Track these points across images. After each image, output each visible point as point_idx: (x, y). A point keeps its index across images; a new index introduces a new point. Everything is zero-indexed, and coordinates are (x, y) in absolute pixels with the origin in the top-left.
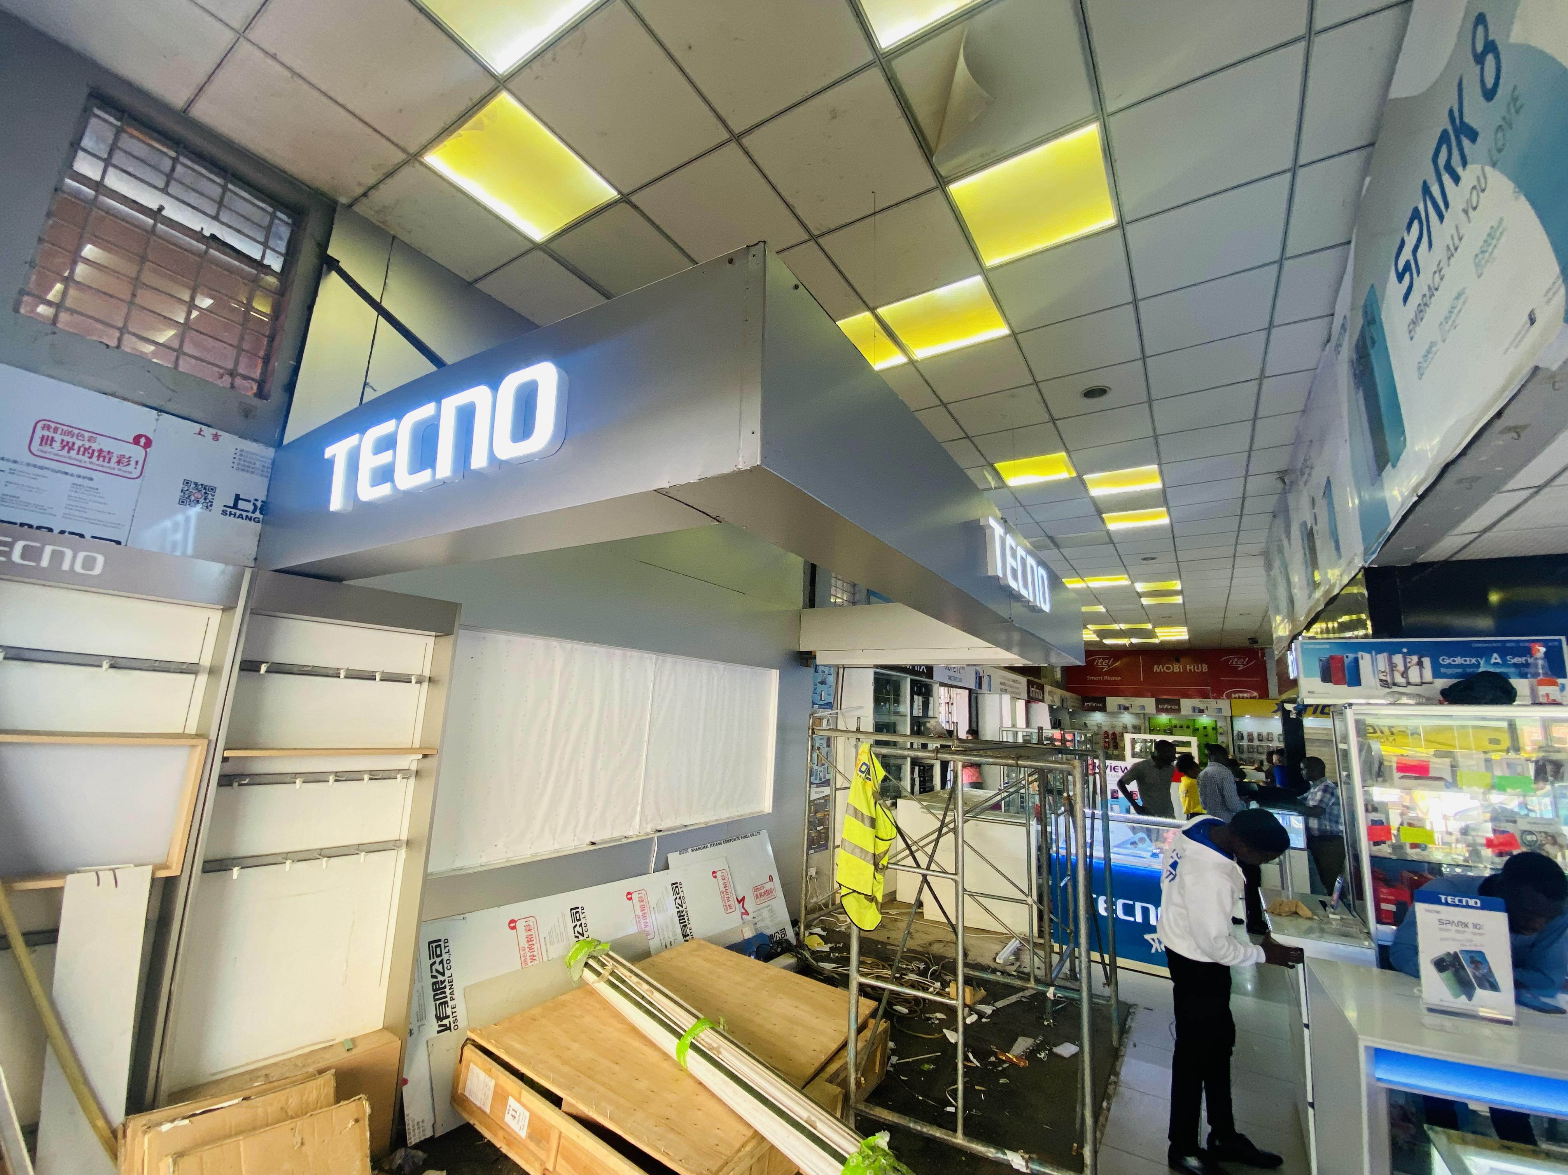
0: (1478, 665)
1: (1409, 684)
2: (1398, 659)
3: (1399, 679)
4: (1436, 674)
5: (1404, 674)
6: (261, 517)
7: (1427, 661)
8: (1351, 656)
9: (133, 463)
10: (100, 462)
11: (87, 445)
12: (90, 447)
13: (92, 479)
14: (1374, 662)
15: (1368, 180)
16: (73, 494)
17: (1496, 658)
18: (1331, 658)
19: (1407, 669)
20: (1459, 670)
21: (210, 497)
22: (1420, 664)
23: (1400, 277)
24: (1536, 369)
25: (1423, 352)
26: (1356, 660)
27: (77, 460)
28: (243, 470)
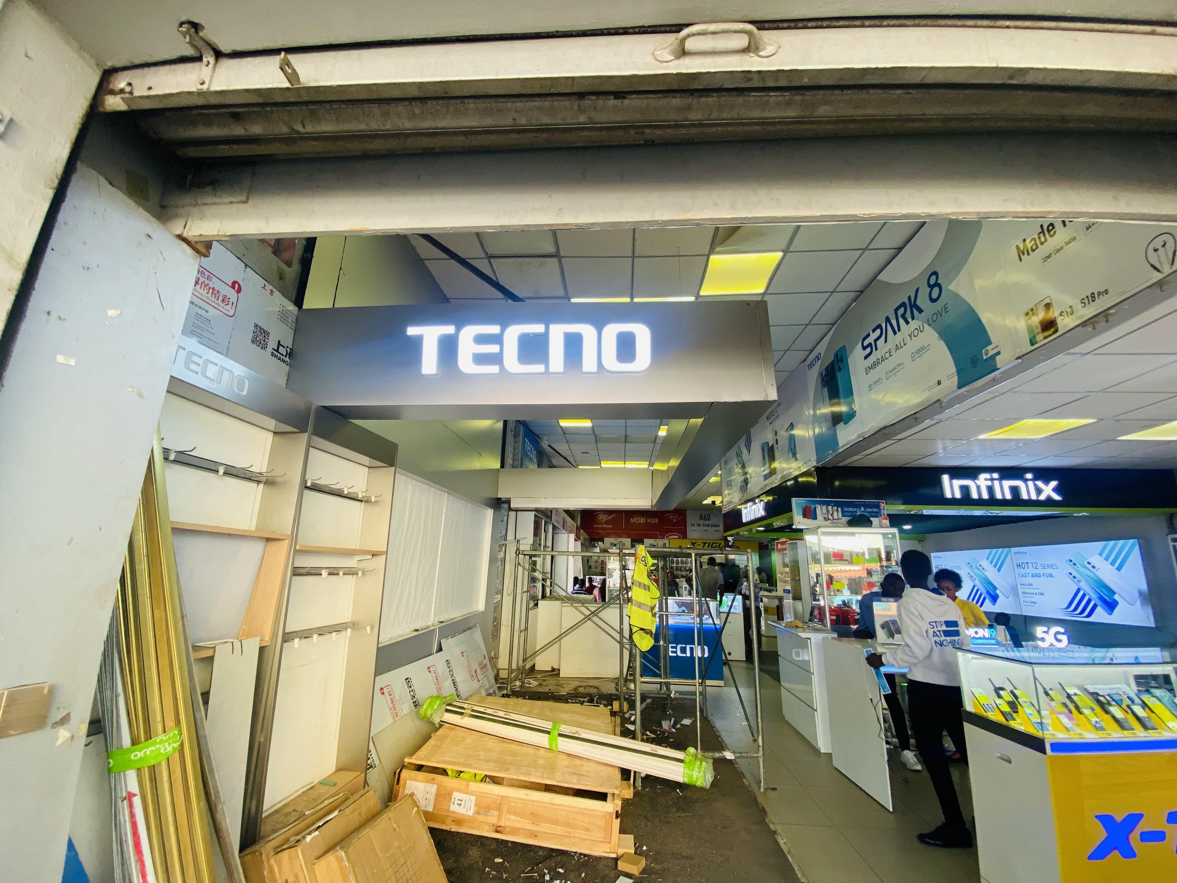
0: (856, 512)
1: (834, 519)
2: (830, 508)
3: (830, 517)
4: (843, 516)
5: (832, 515)
6: (289, 360)
7: (840, 509)
8: (814, 506)
9: (230, 303)
10: (213, 299)
11: (207, 282)
12: (208, 284)
13: (207, 312)
14: (822, 510)
15: (854, 303)
16: (196, 321)
17: (863, 509)
18: (806, 507)
19: (833, 513)
20: (850, 514)
21: (266, 340)
22: (837, 510)
23: (864, 348)
24: (939, 400)
25: (874, 380)
26: (815, 508)
27: (199, 293)
28: (283, 322)
